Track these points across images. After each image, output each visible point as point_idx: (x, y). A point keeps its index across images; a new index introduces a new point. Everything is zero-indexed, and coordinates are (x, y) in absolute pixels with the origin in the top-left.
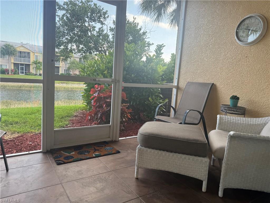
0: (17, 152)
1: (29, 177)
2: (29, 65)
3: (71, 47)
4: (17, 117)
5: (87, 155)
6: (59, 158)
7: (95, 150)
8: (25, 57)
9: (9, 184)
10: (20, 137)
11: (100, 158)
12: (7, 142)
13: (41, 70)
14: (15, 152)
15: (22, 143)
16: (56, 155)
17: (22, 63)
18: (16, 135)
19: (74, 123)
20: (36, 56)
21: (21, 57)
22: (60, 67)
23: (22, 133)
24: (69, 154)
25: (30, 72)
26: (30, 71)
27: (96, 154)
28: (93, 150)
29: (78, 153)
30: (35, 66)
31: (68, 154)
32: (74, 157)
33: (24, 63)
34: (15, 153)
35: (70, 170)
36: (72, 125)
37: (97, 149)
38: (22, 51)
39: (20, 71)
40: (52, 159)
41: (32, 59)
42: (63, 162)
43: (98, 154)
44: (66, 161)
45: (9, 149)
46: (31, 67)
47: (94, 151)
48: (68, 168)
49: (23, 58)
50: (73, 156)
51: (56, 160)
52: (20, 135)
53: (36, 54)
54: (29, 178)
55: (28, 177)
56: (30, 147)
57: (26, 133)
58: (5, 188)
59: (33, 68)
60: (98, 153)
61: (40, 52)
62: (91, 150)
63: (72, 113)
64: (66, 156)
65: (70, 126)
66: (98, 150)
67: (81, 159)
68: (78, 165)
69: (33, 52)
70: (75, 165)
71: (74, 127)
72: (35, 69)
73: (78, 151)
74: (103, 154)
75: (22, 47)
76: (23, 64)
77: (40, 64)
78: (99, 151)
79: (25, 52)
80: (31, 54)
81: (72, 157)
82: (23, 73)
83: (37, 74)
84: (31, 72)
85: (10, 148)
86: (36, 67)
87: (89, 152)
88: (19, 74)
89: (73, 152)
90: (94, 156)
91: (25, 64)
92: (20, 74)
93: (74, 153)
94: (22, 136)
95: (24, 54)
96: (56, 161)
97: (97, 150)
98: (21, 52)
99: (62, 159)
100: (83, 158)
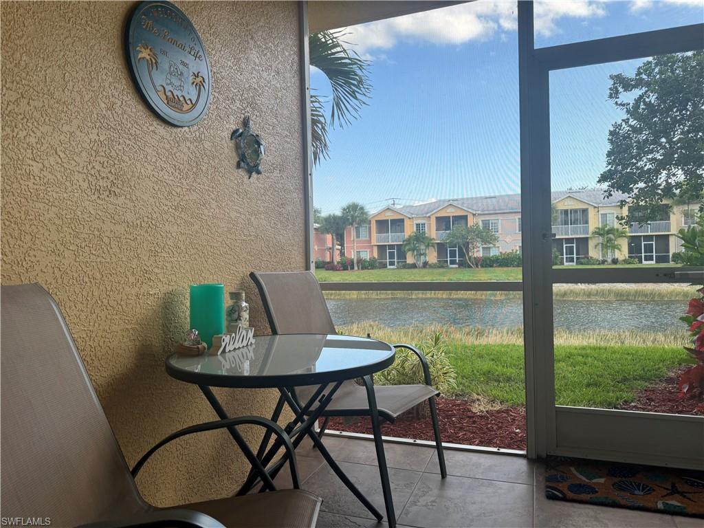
0: (481, 444)
1: (474, 503)
2: (587, 239)
3: (667, 181)
4: (515, 366)
5: (639, 497)
6: (559, 481)
7: (674, 491)
8: (575, 222)
9: (434, 504)
10: (503, 412)
11: (678, 519)
12: (473, 417)
13: (616, 250)
14: (476, 442)
15: (501, 427)
16: (553, 472)
17: (570, 237)
18: (497, 407)
19: (653, 401)
20: (602, 214)
21: (566, 223)
22: (672, 235)
23: (510, 403)
24: (587, 481)
25: (588, 258)
26: (588, 253)
27: (667, 504)
28: (667, 489)
29: (613, 485)
30: (601, 239)
31: (584, 479)
32: (597, 492)
33: (573, 236)
34: (478, 445)
35: (571, 522)
36: (644, 404)
37: (680, 490)
38: (569, 208)
39: (565, 256)
40: (541, 479)
41: (594, 223)
42: (560, 495)
43: (679, 504)
44: (570, 495)
45: (469, 434)
46: (591, 244)
47: (665, 492)
48: (569, 515)
49: (571, 224)
50: (595, 489)
51: (548, 483)
52: (504, 407)
53: (602, 212)
54: (474, 506)
55: (472, 503)
56: (512, 439)
57: (518, 405)
58: (424, 508)
59: (596, 246)
60: (679, 502)
61: (613, 204)
62: (661, 487)
63: (659, 368)
64: (578, 483)
65: (635, 407)
66: (682, 494)
67: (614, 502)
68: (598, 516)
69: (595, 207)
70: (592, 513)
71: (648, 411)
72: (600, 249)
73: (616, 480)
74: (694, 512)
75: (569, 198)
76: (573, 239)
77: (614, 235)
78: (685, 497)
79: (576, 211)
80: (592, 214)
81: (593, 491)
82: (571, 260)
83: (606, 261)
84: (591, 258)
85: (472, 433)
86: (602, 244)
87: (649, 490)
88: (563, 264)
89: (601, 477)
90: (660, 506)
91: (576, 238)
92: (565, 263)
93: (602, 480)
94: (507, 411)
95: (574, 216)
96: (548, 487)
97: (678, 492)
98: (566, 212)
99: (563, 486)
100: (623, 502)
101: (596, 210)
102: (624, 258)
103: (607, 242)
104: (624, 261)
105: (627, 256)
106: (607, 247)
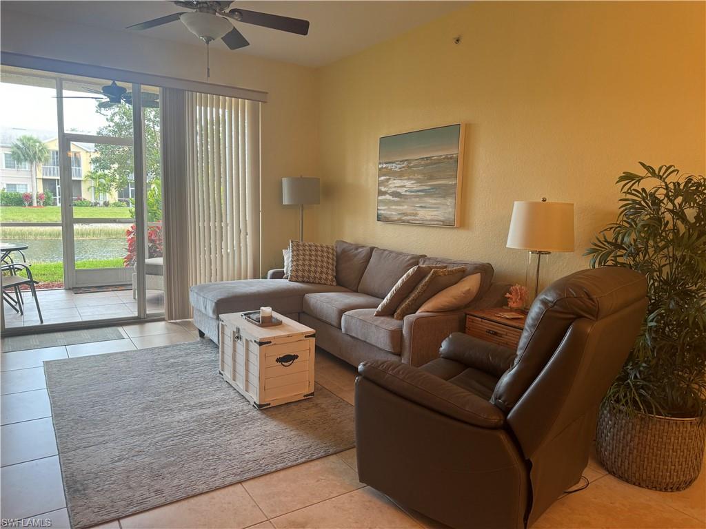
2: (80, 181)
13: (107, 194)
25: (81, 200)
26: (81, 196)
30: (93, 183)
39: (58, 197)
41: (86, 167)
46: (84, 187)
59: (89, 189)
69: (87, 152)
72: (93, 192)
83: (98, 203)
84: (84, 199)
86: (95, 187)
88: (56, 205)
92: (58, 204)
101: (88, 154)
102: (114, 202)
103: (99, 185)
104: (114, 204)
105: (117, 199)
106: (99, 190)
